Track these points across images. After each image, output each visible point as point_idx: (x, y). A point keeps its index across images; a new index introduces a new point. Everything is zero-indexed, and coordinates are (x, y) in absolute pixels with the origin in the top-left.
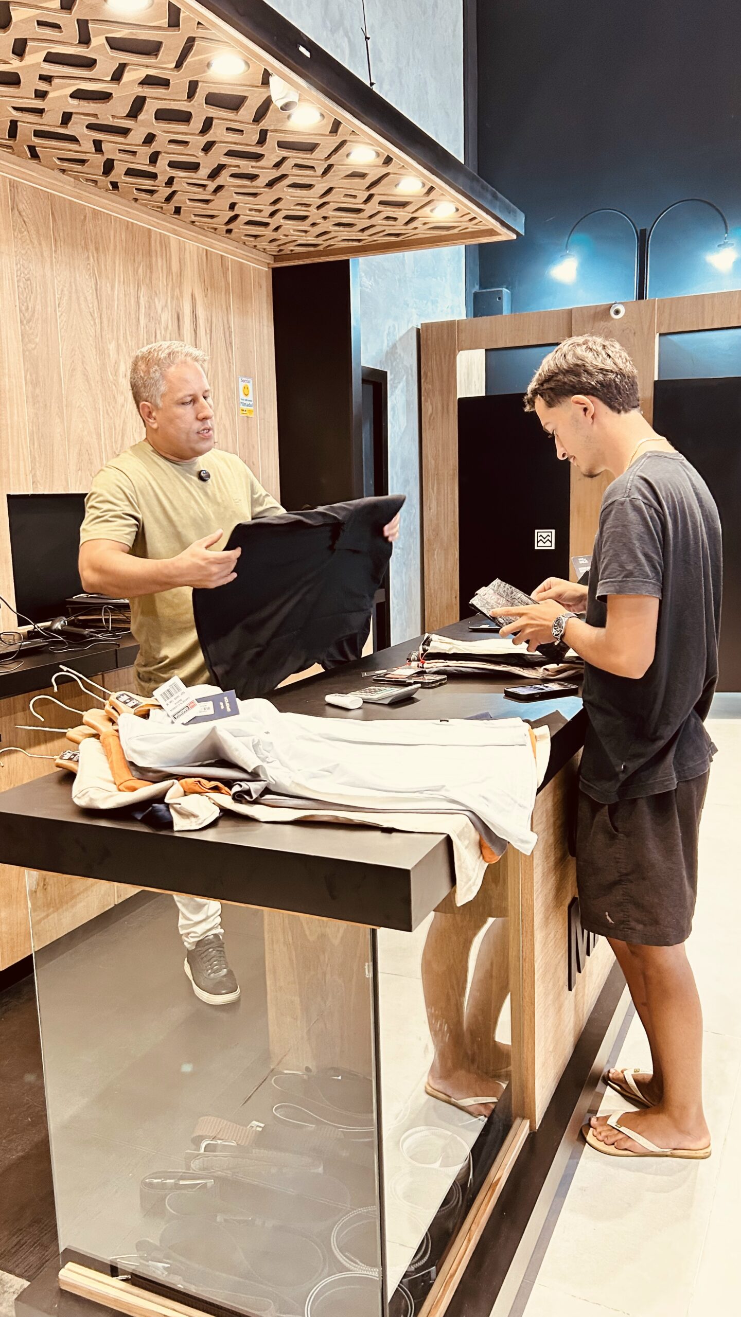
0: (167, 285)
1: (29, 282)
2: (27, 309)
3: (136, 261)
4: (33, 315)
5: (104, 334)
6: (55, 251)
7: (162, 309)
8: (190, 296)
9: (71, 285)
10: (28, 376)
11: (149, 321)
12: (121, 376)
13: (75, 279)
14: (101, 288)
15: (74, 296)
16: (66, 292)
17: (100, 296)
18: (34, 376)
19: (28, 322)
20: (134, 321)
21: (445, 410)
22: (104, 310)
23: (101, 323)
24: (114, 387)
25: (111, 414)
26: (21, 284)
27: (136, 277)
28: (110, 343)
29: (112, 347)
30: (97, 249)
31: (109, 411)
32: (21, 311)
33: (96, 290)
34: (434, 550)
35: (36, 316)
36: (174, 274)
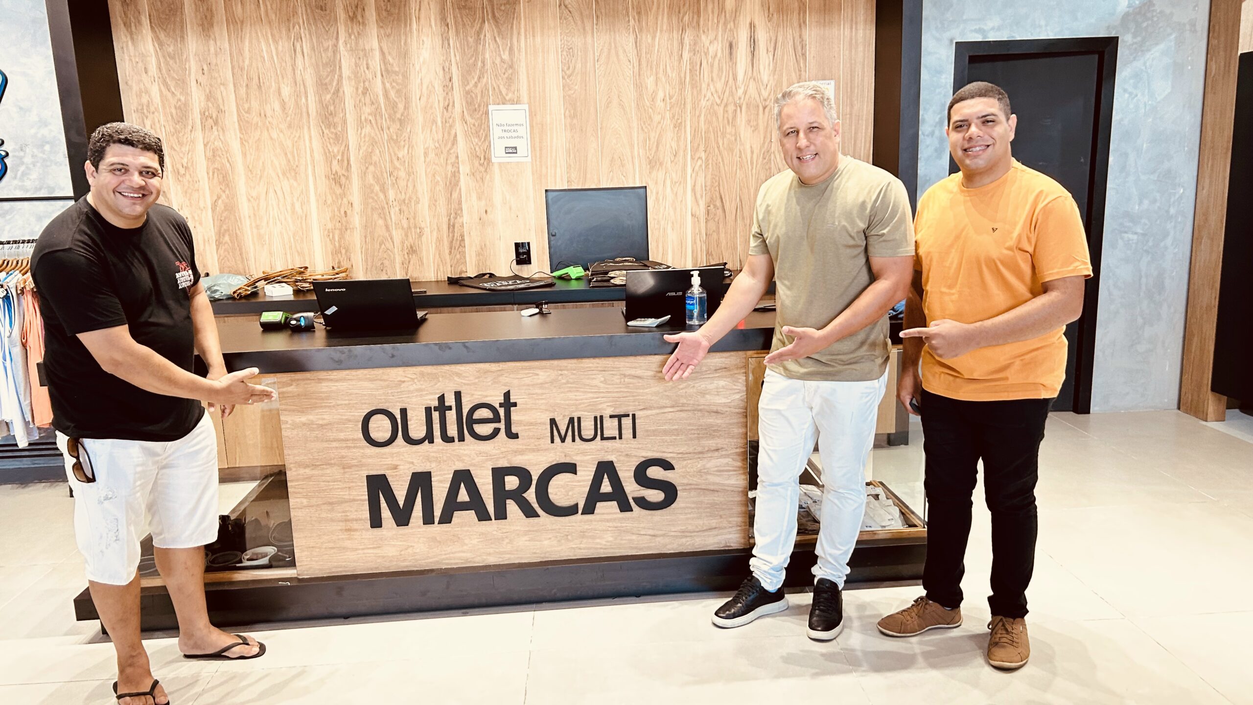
0: (718, 22)
1: (571, 50)
2: (569, 68)
3: (682, 12)
4: (573, 72)
5: (641, 73)
6: (597, 24)
7: (711, 42)
8: (748, 25)
9: (610, 43)
10: (567, 112)
11: (694, 54)
12: (659, 101)
13: (615, 39)
14: (641, 39)
15: (613, 51)
16: (605, 50)
17: (640, 46)
18: (572, 112)
19: (569, 77)
20: (676, 58)
21: (1227, 68)
22: (644, 55)
23: (639, 65)
24: (650, 110)
25: (646, 130)
26: (565, 53)
27: (681, 24)
28: (648, 78)
29: (650, 82)
30: (639, 13)
31: (644, 127)
32: (563, 70)
33: (636, 43)
34: (1202, 238)
35: (576, 71)
36: (727, 12)
